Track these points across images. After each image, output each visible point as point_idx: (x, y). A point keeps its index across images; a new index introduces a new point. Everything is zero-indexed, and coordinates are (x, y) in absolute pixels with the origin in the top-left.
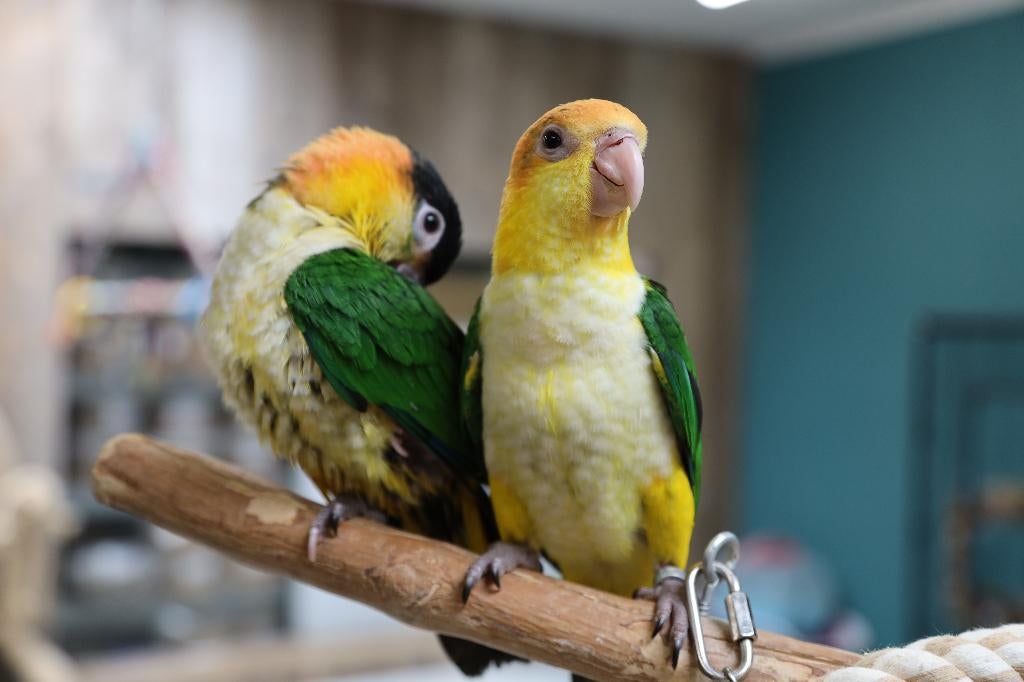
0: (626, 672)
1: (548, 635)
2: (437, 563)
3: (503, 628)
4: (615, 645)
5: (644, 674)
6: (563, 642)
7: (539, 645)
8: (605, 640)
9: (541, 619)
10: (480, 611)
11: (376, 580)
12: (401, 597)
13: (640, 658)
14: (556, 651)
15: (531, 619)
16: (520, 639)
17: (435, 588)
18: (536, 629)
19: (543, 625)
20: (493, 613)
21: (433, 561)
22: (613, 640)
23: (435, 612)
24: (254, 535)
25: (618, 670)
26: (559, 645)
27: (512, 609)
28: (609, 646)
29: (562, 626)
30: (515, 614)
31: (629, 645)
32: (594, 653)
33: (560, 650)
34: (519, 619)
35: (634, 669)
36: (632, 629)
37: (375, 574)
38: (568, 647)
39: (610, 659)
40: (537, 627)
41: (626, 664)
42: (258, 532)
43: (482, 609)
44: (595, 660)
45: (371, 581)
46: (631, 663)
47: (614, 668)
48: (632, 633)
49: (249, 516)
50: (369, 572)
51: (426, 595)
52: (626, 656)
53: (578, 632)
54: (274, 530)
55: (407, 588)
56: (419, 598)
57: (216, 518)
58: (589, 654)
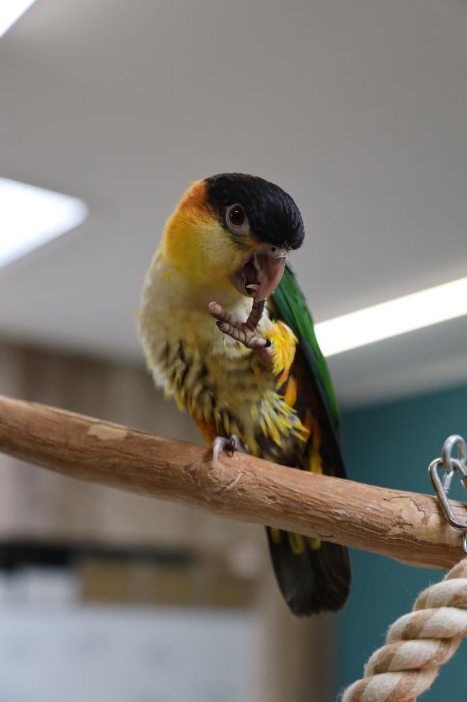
0: (390, 533)
1: (329, 507)
2: (240, 460)
3: (293, 504)
4: (381, 512)
5: (405, 533)
6: (340, 512)
7: (323, 516)
8: (374, 509)
9: (323, 496)
10: (276, 492)
11: (193, 473)
12: (214, 483)
13: (401, 521)
14: (335, 519)
15: (315, 496)
16: (307, 512)
17: (239, 476)
18: (320, 503)
19: (325, 500)
20: (285, 493)
21: (237, 459)
22: (379, 509)
23: (240, 494)
24: (94, 449)
25: (384, 532)
26: (338, 515)
27: (300, 489)
28: (376, 513)
29: (340, 500)
30: (302, 492)
31: (392, 512)
32: (365, 519)
33: (339, 518)
34: (305, 496)
35: (397, 530)
36: (393, 502)
37: (192, 469)
38: (345, 515)
39: (378, 523)
40: (321, 501)
41: (390, 527)
42: (98, 447)
43: (276, 489)
44: (366, 525)
45: (189, 474)
46: (394, 526)
47: (381, 531)
48: (394, 505)
49: (89, 436)
50: (186, 468)
51: (233, 481)
52: (391, 520)
53: (353, 504)
54: (110, 444)
55: (218, 477)
56: (228, 484)
57: (63, 440)
58: (362, 520)
